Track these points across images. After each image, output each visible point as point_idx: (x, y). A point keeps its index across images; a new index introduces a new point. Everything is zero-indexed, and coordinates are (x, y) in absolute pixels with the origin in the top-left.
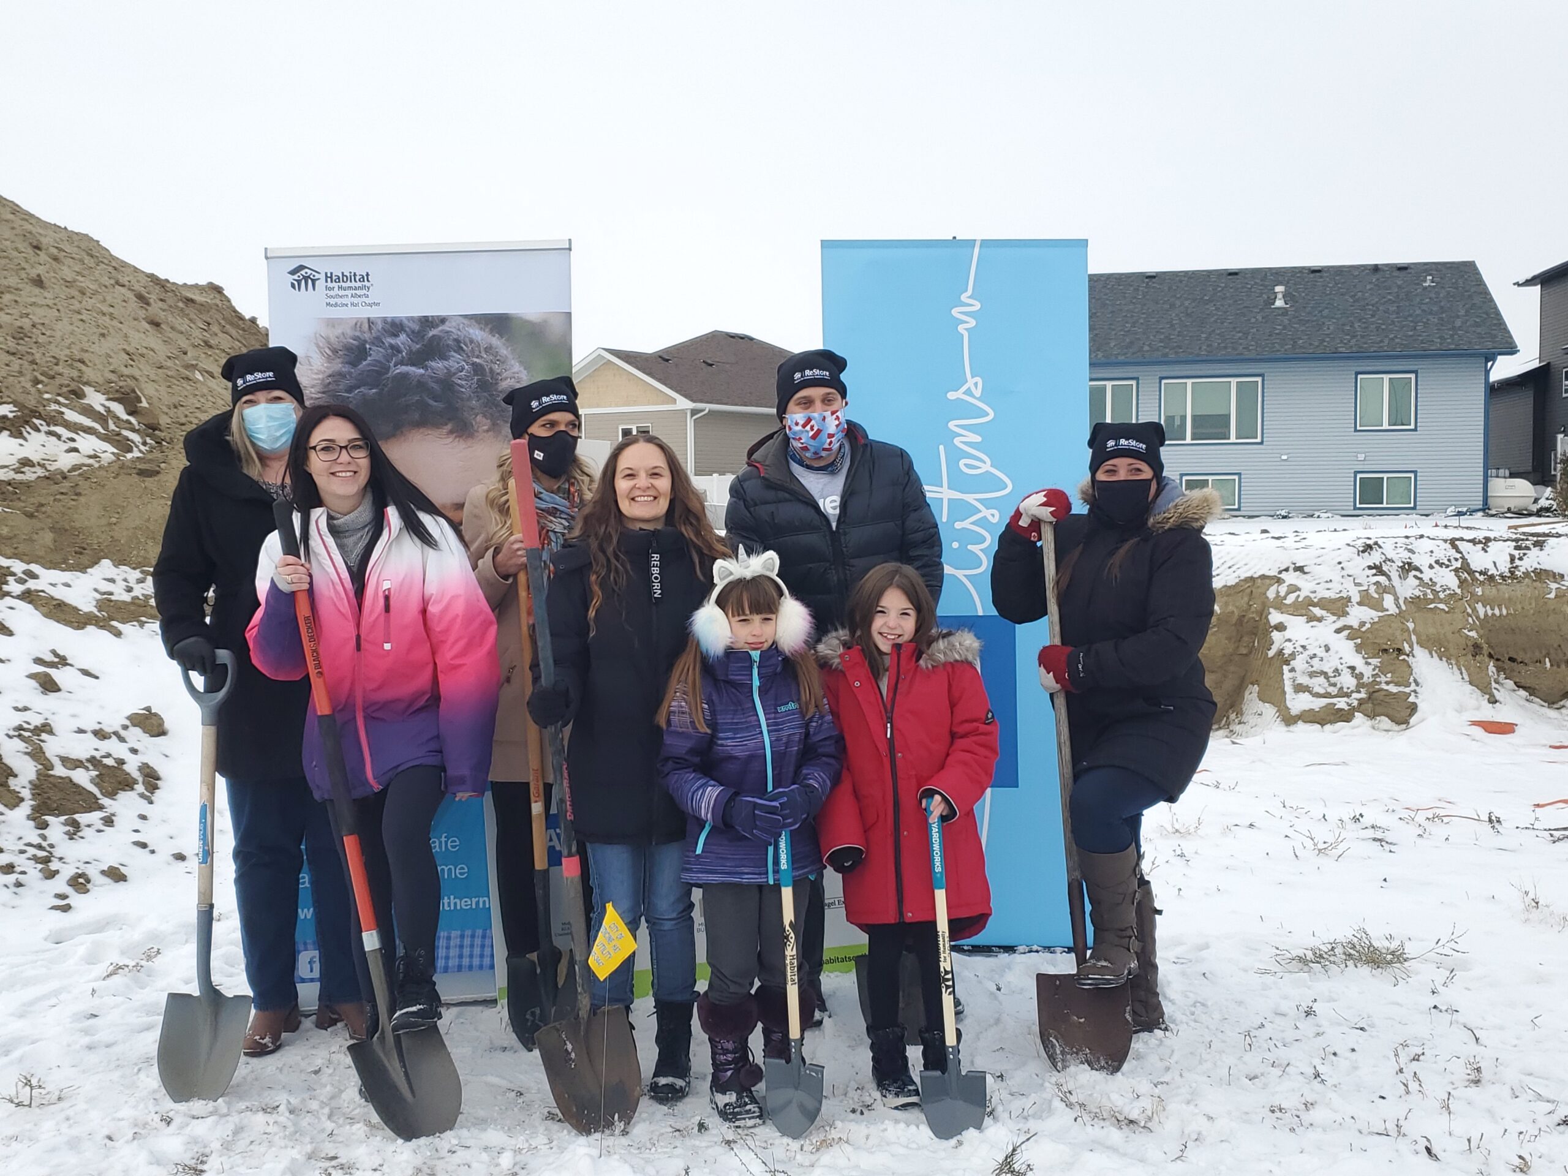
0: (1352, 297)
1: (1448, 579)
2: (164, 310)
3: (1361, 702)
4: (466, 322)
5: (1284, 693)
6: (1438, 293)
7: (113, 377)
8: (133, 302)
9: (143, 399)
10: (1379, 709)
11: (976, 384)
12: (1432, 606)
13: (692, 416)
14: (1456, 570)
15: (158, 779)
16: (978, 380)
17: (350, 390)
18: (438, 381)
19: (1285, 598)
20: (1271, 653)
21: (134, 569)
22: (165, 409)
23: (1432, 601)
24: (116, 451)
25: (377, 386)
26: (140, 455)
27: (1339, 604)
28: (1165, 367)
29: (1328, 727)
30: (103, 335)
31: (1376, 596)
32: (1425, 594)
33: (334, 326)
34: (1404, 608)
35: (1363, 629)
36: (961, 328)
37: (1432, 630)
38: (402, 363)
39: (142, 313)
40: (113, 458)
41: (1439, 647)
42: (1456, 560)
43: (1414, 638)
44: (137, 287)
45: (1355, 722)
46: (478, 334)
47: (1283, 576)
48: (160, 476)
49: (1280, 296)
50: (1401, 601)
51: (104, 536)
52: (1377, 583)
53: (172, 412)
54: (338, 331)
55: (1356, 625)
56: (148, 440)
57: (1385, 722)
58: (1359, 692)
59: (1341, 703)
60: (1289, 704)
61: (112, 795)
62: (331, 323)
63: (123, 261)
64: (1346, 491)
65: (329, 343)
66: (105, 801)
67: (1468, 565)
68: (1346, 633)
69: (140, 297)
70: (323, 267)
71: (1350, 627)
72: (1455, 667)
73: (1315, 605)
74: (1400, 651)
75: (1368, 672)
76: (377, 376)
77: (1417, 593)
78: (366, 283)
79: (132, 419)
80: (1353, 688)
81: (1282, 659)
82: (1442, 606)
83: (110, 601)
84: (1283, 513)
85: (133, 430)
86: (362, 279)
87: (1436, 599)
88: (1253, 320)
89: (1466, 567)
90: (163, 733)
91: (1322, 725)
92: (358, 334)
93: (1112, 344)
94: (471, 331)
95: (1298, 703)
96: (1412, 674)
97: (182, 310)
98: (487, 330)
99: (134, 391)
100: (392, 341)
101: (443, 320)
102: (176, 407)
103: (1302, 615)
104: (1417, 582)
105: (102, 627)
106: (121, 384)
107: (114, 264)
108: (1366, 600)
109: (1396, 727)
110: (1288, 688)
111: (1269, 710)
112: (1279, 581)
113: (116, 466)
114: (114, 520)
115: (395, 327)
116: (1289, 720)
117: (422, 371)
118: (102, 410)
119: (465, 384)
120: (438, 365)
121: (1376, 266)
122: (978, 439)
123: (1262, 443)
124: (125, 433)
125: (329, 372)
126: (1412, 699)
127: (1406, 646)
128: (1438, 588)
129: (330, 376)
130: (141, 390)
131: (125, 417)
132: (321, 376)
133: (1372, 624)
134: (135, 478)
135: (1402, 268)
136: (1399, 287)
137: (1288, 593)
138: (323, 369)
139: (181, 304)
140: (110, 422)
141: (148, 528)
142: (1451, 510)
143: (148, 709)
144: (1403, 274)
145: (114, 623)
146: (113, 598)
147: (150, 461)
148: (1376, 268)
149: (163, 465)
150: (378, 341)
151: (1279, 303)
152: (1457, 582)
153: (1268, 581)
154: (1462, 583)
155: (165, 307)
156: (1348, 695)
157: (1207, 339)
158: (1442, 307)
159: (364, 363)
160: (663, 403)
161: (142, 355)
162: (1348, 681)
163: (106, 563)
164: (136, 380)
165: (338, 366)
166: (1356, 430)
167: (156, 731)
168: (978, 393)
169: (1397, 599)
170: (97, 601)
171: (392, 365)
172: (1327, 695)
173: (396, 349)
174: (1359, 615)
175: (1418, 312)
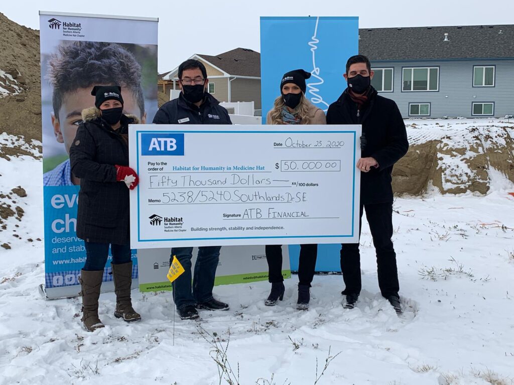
0: (472, 37)
1: (502, 141)
2: (27, 40)
3: (469, 186)
4: (118, 45)
5: (442, 183)
6: (504, 36)
7: (8, 65)
8: (16, 37)
9: (19, 73)
10: (475, 188)
11: (317, 70)
12: (496, 151)
13: (230, 79)
14: (505, 138)
15: (23, 212)
16: (318, 68)
17: (72, 68)
18: (106, 67)
19: (443, 148)
20: (437, 168)
21: (15, 136)
22: (27, 77)
23: (496, 150)
24: (9, 92)
25: (83, 67)
26: (18, 94)
27: (462, 150)
28: (404, 63)
29: (457, 195)
30: (4, 49)
31: (476, 147)
32: (494, 147)
33: (66, 43)
34: (486, 152)
35: (471, 159)
36: (312, 49)
37: (496, 160)
38: (92, 59)
39: (19, 41)
40: (8, 95)
41: (498, 166)
42: (505, 134)
43: (489, 163)
44: (17, 31)
45: (467, 193)
46: (122, 50)
47: (443, 140)
48: (24, 102)
49: (446, 37)
50: (485, 150)
51: (4, 124)
52: (476, 143)
53: (30, 78)
54: (68, 45)
55: (468, 158)
56: (21, 88)
57: (478, 193)
58: (469, 182)
59: (462, 186)
60: (443, 186)
61: (6, 218)
62: (65, 42)
63: (12, 21)
64: (469, 109)
65: (64, 49)
66: (3, 220)
67: (509, 136)
68: (465, 161)
69: (18, 35)
70: (62, 20)
71: (466, 159)
72: (504, 174)
73: (454, 151)
74: (484, 167)
75: (472, 175)
76: (83, 63)
77: (491, 146)
78: (79, 28)
79: (15, 81)
80: (466, 181)
81: (442, 170)
82: (499, 151)
83: (6, 147)
84: (446, 117)
85: (16, 85)
86: (78, 26)
87: (498, 148)
88: (436, 46)
89: (509, 137)
90: (25, 196)
91: (455, 194)
92: (75, 47)
93: (385, 54)
94: (120, 49)
95: (447, 186)
96: (488, 175)
97: (34, 40)
98: (126, 49)
99: (16, 70)
100: (89, 50)
101: (109, 44)
102: (32, 76)
103: (449, 154)
104: (491, 142)
105: (3, 157)
106: (11, 67)
107: (9, 22)
108: (472, 149)
109: (481, 195)
110: (443, 181)
111: (436, 189)
112: (441, 142)
113: (8, 98)
114: (8, 118)
115: (90, 45)
116: (443, 192)
117: (100, 63)
118: (3, 77)
119: (117, 70)
120: (106, 61)
121: (482, 26)
122: (318, 90)
123: (438, 91)
124: (12, 85)
125: (64, 61)
126: (488, 185)
127: (486, 165)
128: (498, 145)
129: (65, 62)
130: (19, 70)
131: (13, 80)
132: (61, 62)
133: (474, 158)
134: (16, 102)
135: (491, 27)
136: (490, 34)
137: (444, 147)
138: (62, 60)
139: (34, 38)
140: (7, 81)
141: (20, 121)
142: (507, 116)
143: (20, 187)
144: (492, 29)
145: (7, 156)
146: (7, 146)
147: (22, 96)
148: (482, 27)
149: (26, 98)
150: (83, 50)
151: (446, 40)
152: (505, 142)
153: (437, 142)
154: (507, 143)
155: (28, 39)
156: (465, 183)
157: (419, 52)
158: (505, 42)
159: (78, 58)
160: (219, 75)
161: (19, 57)
162: (465, 178)
163: (4, 134)
164: (17, 66)
165: (67, 59)
166: (473, 87)
167: (22, 194)
168: (318, 73)
169: (483, 149)
170: (1, 147)
171: (88, 59)
172: (457, 183)
173: (90, 54)
174: (469, 154)
175: (497, 43)
